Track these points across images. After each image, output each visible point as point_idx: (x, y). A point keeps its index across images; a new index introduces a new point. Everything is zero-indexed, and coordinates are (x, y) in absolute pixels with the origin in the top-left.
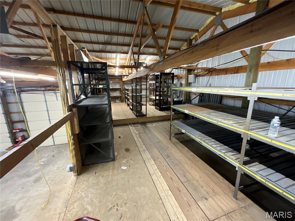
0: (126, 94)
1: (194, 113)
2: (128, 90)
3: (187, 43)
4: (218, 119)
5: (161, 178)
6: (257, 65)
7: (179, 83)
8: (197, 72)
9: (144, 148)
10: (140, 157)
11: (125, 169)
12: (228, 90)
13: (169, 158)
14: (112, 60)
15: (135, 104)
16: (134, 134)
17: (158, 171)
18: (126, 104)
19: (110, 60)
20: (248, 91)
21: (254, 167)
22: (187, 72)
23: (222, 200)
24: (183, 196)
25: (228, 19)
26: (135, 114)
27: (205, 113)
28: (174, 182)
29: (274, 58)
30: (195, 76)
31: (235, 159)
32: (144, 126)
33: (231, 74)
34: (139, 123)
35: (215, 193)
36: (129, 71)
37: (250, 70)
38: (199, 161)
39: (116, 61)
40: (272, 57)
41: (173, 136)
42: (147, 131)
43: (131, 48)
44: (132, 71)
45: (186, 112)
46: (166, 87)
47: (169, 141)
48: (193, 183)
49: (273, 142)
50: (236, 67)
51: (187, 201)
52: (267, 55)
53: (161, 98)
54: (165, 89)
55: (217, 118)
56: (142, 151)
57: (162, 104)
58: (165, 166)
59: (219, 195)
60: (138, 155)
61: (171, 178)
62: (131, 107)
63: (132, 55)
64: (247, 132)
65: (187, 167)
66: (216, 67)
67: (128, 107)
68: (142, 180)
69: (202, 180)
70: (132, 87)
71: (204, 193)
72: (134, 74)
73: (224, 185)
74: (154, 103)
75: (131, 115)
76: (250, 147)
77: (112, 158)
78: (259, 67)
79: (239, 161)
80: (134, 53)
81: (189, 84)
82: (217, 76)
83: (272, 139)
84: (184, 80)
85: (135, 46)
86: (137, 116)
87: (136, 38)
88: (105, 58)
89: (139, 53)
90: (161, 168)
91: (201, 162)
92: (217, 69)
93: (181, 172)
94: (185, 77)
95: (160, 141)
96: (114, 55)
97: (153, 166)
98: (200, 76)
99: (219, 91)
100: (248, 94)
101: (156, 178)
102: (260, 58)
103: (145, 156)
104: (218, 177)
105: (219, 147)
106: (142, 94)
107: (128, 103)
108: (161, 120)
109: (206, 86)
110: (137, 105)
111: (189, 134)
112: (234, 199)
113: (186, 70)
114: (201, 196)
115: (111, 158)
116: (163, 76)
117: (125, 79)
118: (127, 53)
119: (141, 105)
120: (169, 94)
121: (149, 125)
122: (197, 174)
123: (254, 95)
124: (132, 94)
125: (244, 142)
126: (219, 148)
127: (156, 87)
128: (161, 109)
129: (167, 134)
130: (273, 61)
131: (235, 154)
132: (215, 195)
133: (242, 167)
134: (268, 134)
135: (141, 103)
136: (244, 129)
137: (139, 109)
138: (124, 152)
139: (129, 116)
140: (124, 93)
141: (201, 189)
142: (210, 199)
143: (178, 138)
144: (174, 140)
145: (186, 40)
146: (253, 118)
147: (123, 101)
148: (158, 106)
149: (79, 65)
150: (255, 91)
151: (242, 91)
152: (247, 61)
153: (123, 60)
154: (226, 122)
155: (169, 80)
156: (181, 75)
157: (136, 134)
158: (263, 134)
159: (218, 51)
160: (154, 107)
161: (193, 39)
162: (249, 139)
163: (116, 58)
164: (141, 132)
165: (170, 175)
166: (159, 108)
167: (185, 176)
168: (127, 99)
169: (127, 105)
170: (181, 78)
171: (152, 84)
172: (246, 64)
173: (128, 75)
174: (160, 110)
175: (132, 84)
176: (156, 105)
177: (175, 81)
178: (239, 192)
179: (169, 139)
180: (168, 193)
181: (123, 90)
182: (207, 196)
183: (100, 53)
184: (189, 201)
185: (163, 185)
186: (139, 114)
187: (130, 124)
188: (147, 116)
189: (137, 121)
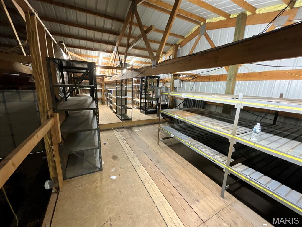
0: (108, 96)
1: (184, 118)
2: (111, 92)
3: (173, 48)
4: (207, 125)
5: (153, 185)
6: (235, 75)
7: (165, 86)
8: (182, 77)
9: (132, 154)
10: (129, 165)
11: (114, 178)
12: (217, 98)
13: (159, 164)
14: (94, 59)
15: (120, 107)
16: (120, 140)
17: (149, 178)
18: (108, 106)
19: (91, 57)
20: (235, 100)
21: (239, 168)
22: (173, 76)
23: (211, 200)
24: (177, 201)
25: (211, 30)
26: (120, 118)
27: (194, 118)
28: (167, 188)
29: (249, 70)
30: (180, 80)
31: (223, 162)
32: (130, 131)
33: (213, 81)
34: (124, 128)
35: (205, 194)
36: (113, 72)
37: (230, 79)
38: (188, 165)
39: (98, 60)
40: (248, 69)
41: (161, 141)
42: (133, 136)
43: (116, 47)
44: (116, 72)
45: (176, 117)
46: (150, 90)
47: (158, 146)
48: (185, 187)
49: (256, 145)
50: (217, 75)
51: (181, 206)
52: (244, 67)
53: (147, 101)
54: (150, 92)
55: (207, 123)
56: (131, 158)
57: (147, 107)
58: (157, 172)
59: (208, 196)
60: (127, 162)
61: (163, 184)
62: (115, 111)
63: (117, 55)
64: (234, 137)
65: (177, 171)
66: (200, 74)
67: (111, 110)
68: (135, 189)
69: (193, 183)
70: (116, 89)
71: (196, 195)
72: (119, 75)
73: (211, 186)
74: (138, 106)
75: (115, 119)
76: (235, 150)
77: (100, 168)
78: (237, 77)
79: (226, 163)
80: (119, 53)
81: (174, 89)
82: (200, 82)
83: (255, 143)
84: (170, 85)
85: (121, 45)
86: (122, 120)
87: (123, 37)
88: (85, 55)
89: (126, 54)
90: (153, 174)
91: (190, 165)
92: (201, 75)
93: (172, 177)
94: (171, 81)
95: (149, 146)
96: (96, 53)
97: (144, 173)
98: (185, 81)
99: (209, 98)
100: (235, 103)
101: (148, 186)
102: (238, 68)
103: (135, 163)
104: (205, 179)
105: (207, 150)
106: (127, 96)
107: (110, 105)
108: (147, 124)
109: (191, 92)
110: (123, 108)
111: (179, 139)
112: (221, 198)
113: (171, 75)
114: (193, 199)
115: (98, 168)
116: (148, 79)
117: (107, 80)
118: (112, 52)
119: (127, 108)
120: (154, 98)
121: (135, 130)
122: (187, 177)
123: (240, 104)
124: (116, 97)
125: (231, 146)
126: (207, 152)
127: (142, 90)
128: (147, 113)
129: (154, 139)
130: (248, 72)
131: (221, 156)
132: (205, 196)
133: (229, 169)
134: (251, 139)
135: (126, 106)
136: (231, 134)
137: (124, 112)
138: (112, 159)
139: (113, 120)
140: (105, 94)
141: (193, 192)
142: (201, 201)
143: (166, 142)
144: (162, 144)
145: (172, 45)
146: (239, 124)
147: (105, 103)
148: (144, 110)
149: (57, 61)
150: (241, 100)
151: (230, 100)
152: (228, 71)
153: (106, 59)
154: (215, 127)
155: (154, 84)
156: (166, 79)
157: (122, 140)
158: (247, 139)
159: (216, 63)
160: (139, 111)
161: (179, 44)
162: (235, 143)
163: (98, 57)
164: (127, 137)
165: (162, 181)
166: (144, 111)
167: (177, 181)
168: (109, 101)
169: (109, 108)
170: (166, 82)
171: (136, 87)
172: (227, 73)
173: (111, 75)
174: (145, 114)
175: (116, 86)
176: (141, 108)
177: (161, 85)
178: (226, 192)
179: (157, 143)
180: (162, 200)
181: (105, 92)
182: (198, 198)
183: (79, 49)
184: (183, 205)
185: (156, 192)
186: (125, 118)
187: (115, 129)
188: (133, 120)
189: (123, 126)
